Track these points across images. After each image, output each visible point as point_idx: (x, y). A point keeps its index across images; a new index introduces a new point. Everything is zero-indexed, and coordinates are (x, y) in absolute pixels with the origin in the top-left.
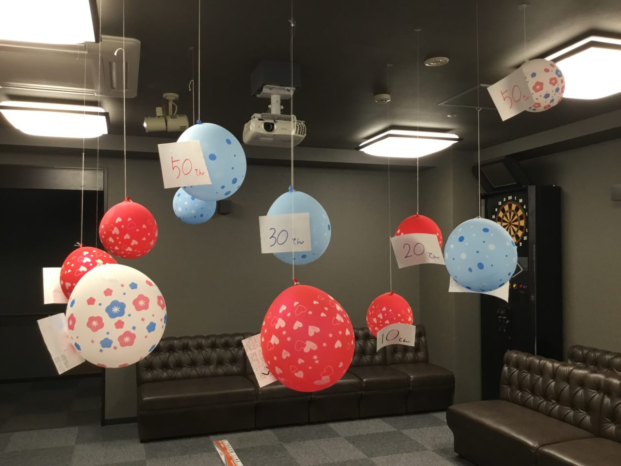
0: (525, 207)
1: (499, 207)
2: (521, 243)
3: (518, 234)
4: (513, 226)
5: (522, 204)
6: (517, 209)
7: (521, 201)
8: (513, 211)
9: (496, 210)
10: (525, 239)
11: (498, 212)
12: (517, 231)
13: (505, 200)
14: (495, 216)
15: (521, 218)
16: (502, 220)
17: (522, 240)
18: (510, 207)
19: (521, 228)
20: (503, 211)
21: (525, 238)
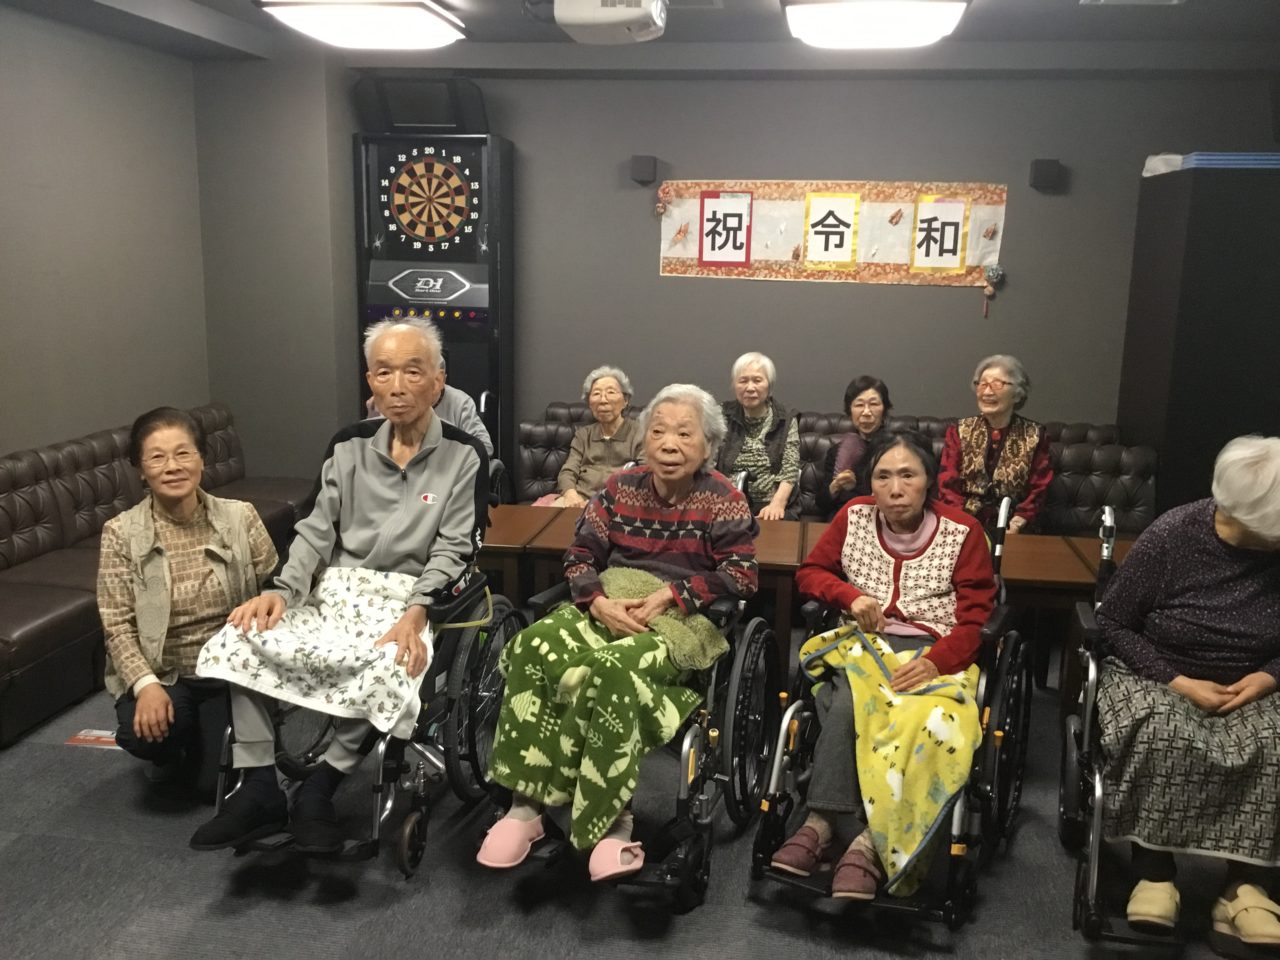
0: (467, 172)
1: (399, 166)
2: (457, 240)
3: (451, 220)
4: (435, 204)
5: (461, 167)
6: (447, 175)
7: (457, 159)
8: (437, 177)
9: (393, 170)
10: (466, 231)
11: (398, 174)
12: (449, 215)
13: (415, 152)
14: (390, 182)
15: (459, 191)
16: (407, 191)
17: (461, 232)
18: (429, 168)
19: (458, 211)
20: (412, 173)
21: (468, 229)
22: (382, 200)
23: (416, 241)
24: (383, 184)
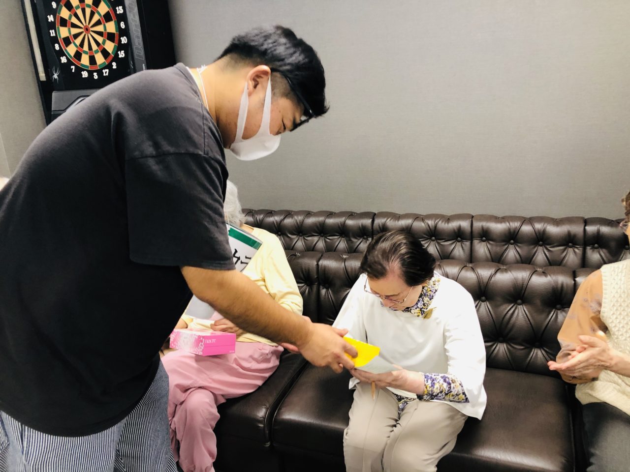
2: (114, 64)
3: (106, 47)
4: (93, 34)
8: (89, 6)
9: (54, 5)
10: (120, 56)
11: (58, 8)
12: (104, 42)
14: (55, 18)
15: (107, 18)
16: (69, 24)
17: (116, 58)
19: (111, 37)
20: (69, 6)
21: (122, 54)
22: (52, 35)
23: (84, 70)
24: (49, 21)
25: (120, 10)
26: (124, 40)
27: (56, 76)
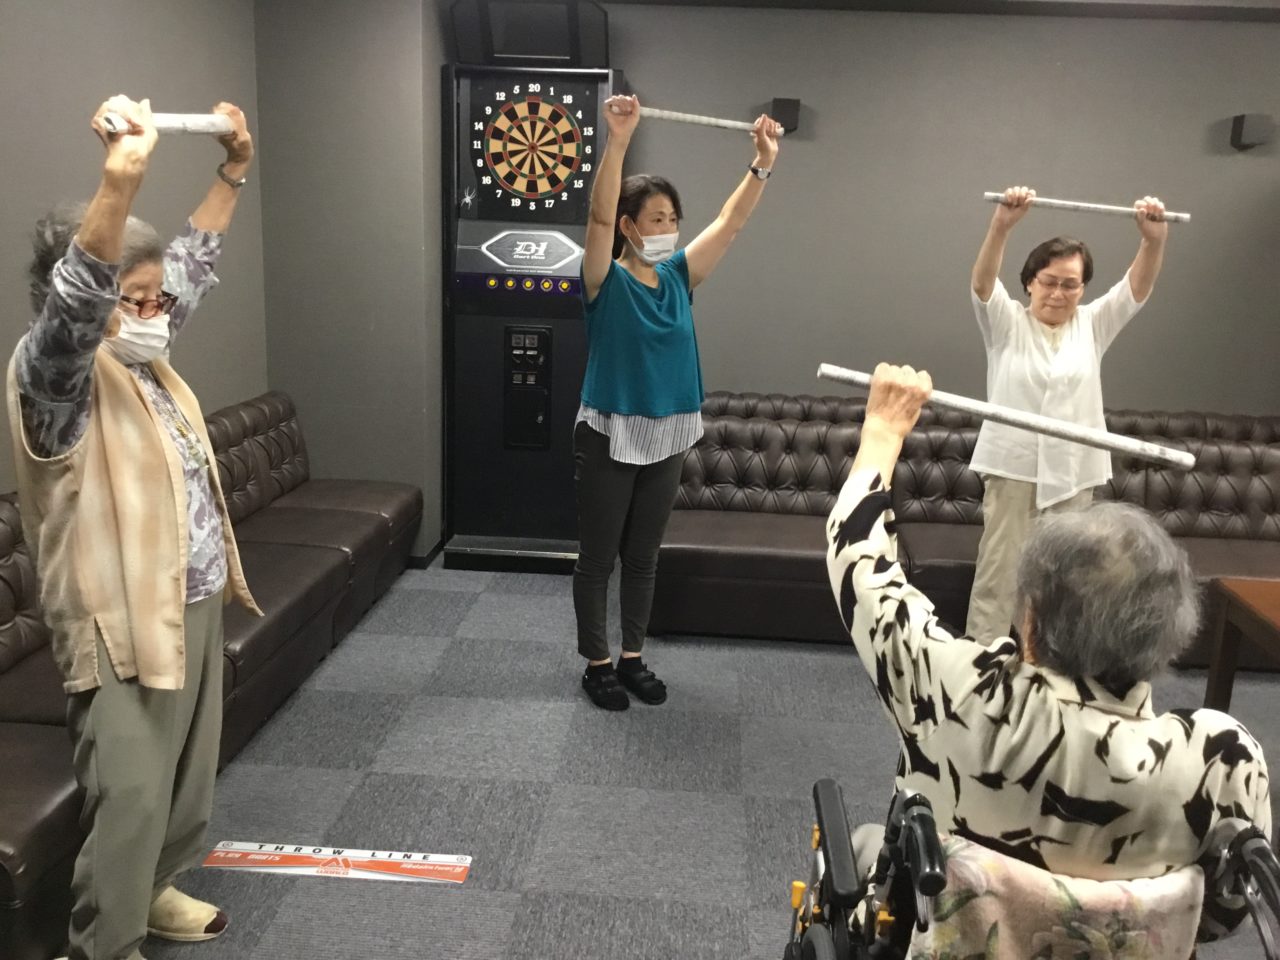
0: (579, 115)
1: (496, 106)
2: (565, 196)
3: (557, 172)
4: (539, 153)
5: (573, 108)
6: (555, 117)
7: (568, 99)
8: (542, 120)
9: (489, 110)
10: (576, 186)
11: (495, 116)
12: (555, 166)
13: (517, 90)
14: (484, 126)
15: (568, 137)
16: (506, 137)
17: (569, 188)
18: (534, 109)
19: (567, 162)
20: (512, 115)
21: (579, 184)
22: (475, 147)
23: (515, 197)
24: (476, 128)
25: (589, 131)
26: (586, 168)
27: (468, 199)
